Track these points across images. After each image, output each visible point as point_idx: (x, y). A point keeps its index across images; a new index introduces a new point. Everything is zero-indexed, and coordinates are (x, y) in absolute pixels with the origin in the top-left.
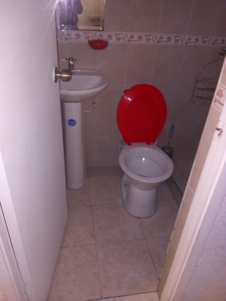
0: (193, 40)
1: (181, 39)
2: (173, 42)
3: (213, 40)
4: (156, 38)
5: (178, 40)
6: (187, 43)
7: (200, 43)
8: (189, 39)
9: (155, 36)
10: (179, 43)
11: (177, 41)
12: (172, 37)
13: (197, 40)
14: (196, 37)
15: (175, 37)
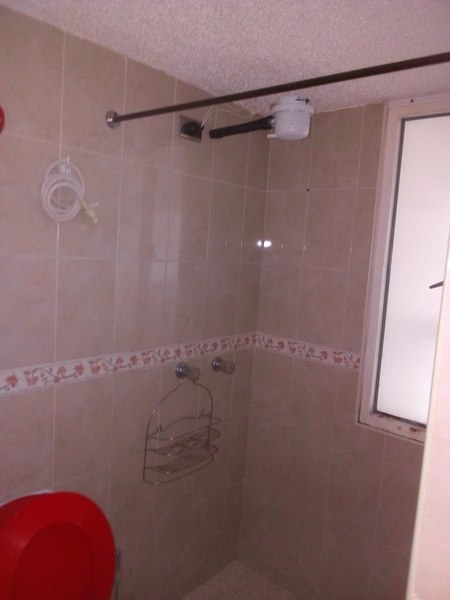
0: (126, 361)
1: (104, 364)
2: (87, 373)
3: (161, 354)
4: (50, 373)
5: (99, 368)
6: (115, 369)
7: (140, 364)
8: (120, 360)
9: (48, 369)
10: (102, 372)
11: (96, 370)
12: (85, 363)
13: (134, 360)
14: (132, 354)
15: (92, 363)
